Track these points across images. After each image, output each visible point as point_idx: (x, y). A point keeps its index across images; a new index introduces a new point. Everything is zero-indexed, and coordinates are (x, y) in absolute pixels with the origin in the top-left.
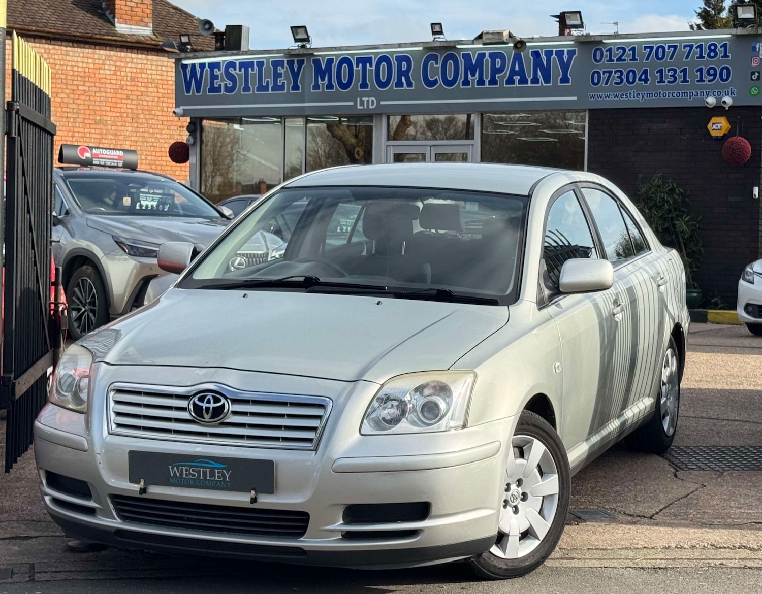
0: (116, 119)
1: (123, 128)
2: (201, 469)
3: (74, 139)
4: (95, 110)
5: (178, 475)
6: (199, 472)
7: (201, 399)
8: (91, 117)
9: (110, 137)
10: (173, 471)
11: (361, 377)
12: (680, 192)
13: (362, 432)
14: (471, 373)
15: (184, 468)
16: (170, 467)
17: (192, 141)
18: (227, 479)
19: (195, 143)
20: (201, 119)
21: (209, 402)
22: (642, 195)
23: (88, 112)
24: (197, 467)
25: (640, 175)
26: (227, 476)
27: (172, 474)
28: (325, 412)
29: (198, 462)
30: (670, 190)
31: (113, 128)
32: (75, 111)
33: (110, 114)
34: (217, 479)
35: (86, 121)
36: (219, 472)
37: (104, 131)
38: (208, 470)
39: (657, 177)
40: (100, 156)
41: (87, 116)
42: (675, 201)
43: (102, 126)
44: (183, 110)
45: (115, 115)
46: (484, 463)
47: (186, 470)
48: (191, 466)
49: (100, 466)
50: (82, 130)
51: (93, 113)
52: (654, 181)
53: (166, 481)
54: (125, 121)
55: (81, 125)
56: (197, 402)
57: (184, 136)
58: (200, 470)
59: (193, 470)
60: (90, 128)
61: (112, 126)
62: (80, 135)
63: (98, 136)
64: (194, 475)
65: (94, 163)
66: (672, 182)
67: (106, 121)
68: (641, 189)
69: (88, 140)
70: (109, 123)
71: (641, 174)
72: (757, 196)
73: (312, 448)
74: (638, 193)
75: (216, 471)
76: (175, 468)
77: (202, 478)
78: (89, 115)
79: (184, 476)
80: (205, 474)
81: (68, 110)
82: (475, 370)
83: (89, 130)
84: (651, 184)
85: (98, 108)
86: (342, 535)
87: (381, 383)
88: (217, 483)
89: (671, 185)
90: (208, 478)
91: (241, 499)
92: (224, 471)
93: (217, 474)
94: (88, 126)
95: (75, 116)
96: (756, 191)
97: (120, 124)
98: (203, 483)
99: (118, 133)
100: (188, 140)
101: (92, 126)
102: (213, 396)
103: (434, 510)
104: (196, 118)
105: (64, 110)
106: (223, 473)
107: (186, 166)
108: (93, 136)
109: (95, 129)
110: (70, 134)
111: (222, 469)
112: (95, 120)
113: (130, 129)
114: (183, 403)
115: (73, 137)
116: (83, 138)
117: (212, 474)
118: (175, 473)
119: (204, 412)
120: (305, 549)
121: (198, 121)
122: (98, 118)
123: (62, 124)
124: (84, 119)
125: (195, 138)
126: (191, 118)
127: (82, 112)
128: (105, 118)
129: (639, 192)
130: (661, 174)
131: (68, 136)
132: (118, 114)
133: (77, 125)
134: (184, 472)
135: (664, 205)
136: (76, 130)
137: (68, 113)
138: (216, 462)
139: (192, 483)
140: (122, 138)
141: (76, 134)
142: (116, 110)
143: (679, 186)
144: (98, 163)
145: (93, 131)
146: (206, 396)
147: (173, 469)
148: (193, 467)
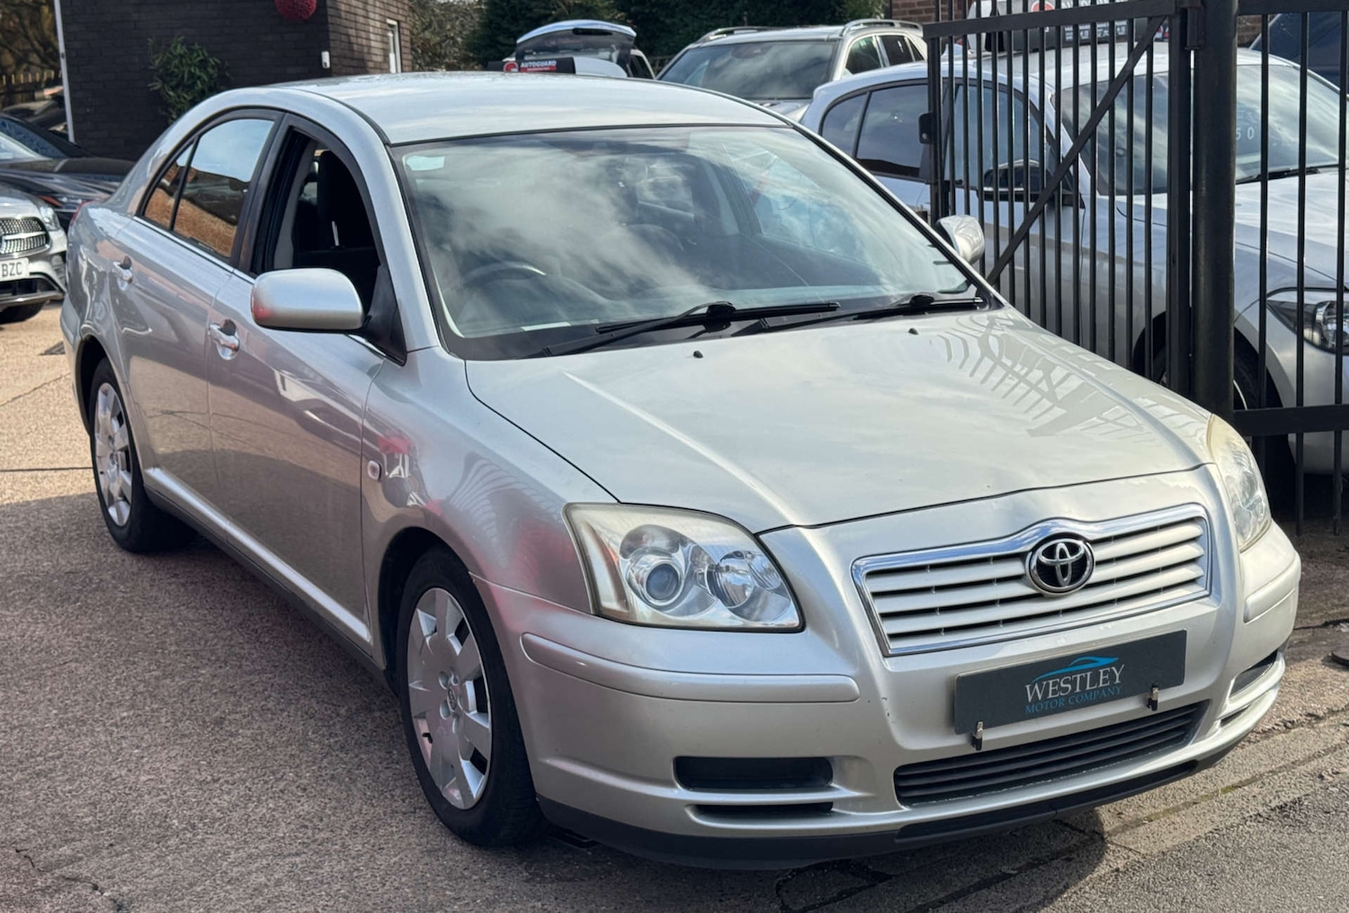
2: (1078, 676)
5: (1040, 697)
6: (1074, 682)
7: (1050, 553)
10: (1033, 692)
12: (216, 63)
15: (1050, 682)
16: (1028, 687)
18: (1117, 681)
21: (1063, 555)
22: (156, 70)
25: (149, 39)
26: (1117, 675)
27: (1030, 699)
30: (201, 61)
34: (1101, 685)
36: (1105, 673)
38: (1089, 674)
39: (178, 42)
42: (210, 77)
47: (1054, 684)
48: (1060, 677)
49: (890, 719)
52: (175, 48)
56: (1044, 559)
58: (1075, 679)
59: (1065, 682)
64: (1066, 690)
66: (200, 49)
68: (154, 61)
71: (151, 37)
72: (328, 65)
73: (1206, 593)
74: (150, 67)
75: (1101, 671)
77: (1078, 690)
79: (1050, 696)
80: (1083, 680)
84: (171, 53)
88: (1101, 692)
89: (200, 53)
90: (1088, 688)
92: (1114, 668)
93: (1102, 677)
96: (326, 57)
98: (1080, 698)
102: (1067, 544)
106: (1111, 673)
111: (1110, 665)
117: (1095, 679)
118: (1035, 694)
119: (1059, 573)
120: (1198, 759)
129: (151, 65)
130: (183, 38)
134: (1051, 688)
135: (195, 83)
138: (1100, 657)
139: (1062, 703)
143: (212, 54)
146: (1055, 546)
147: (1032, 688)
148: (1066, 674)
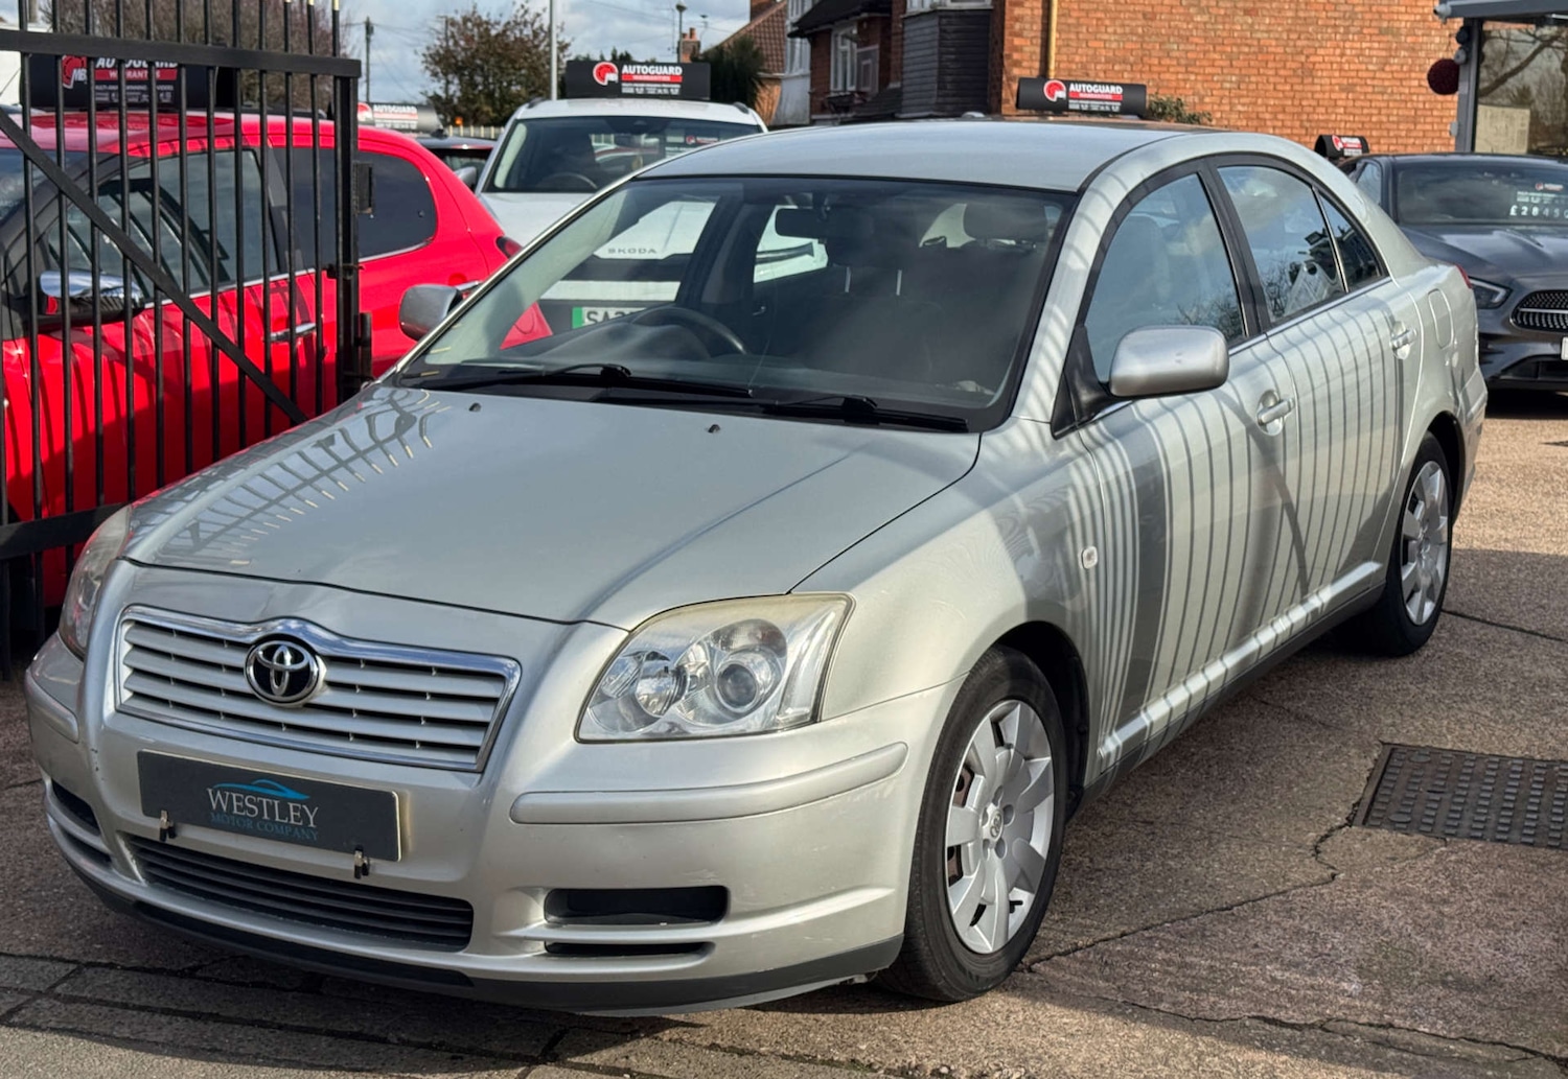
0: (1415, 25)
1: (1425, 39)
2: (265, 800)
3: (1344, 60)
4: (1379, 13)
5: (225, 808)
6: (260, 805)
7: (270, 653)
8: (1374, 24)
9: (1403, 53)
11: (589, 614)
13: (583, 736)
14: (840, 599)
15: (234, 795)
16: (210, 791)
17: (1463, 57)
18: (312, 825)
19: (1467, 61)
20: (1481, 21)
21: (283, 659)
23: (1368, 16)
24: (257, 795)
26: (311, 818)
27: (214, 806)
28: (505, 689)
29: (260, 785)
31: (1409, 39)
32: (1347, 15)
33: (1406, 17)
34: (292, 822)
35: (1365, 31)
36: (296, 809)
37: (1394, 45)
38: (276, 802)
40: (1081, 95)
41: (1367, 23)
43: (1390, 38)
44: (1452, 7)
45: (1412, 18)
46: (858, 796)
47: (238, 799)
48: (244, 792)
49: (99, 775)
50: (1358, 45)
51: (1376, 16)
53: (206, 819)
54: (1430, 28)
55: (1356, 38)
56: (262, 659)
57: (1452, 51)
58: (261, 802)
59: (250, 801)
60: (1371, 41)
61: (1407, 36)
62: (1354, 52)
63: (1384, 53)
64: (252, 811)
65: (1071, 107)
67: (1399, 29)
69: (1366, 60)
70: (1404, 31)
73: (475, 768)
75: (291, 805)
76: (219, 794)
77: (266, 817)
78: (1371, 21)
79: (235, 811)
80: (271, 808)
81: (1336, 15)
82: (849, 594)
83: (1368, 45)
85: (1386, 10)
86: (546, 948)
87: (630, 628)
88: (293, 830)
90: (277, 819)
91: (338, 864)
92: (305, 806)
93: (292, 813)
94: (1368, 38)
95: (1347, 23)
97: (1420, 33)
98: (269, 828)
99: (1418, 47)
100: (1457, 57)
101: (1374, 38)
102: (290, 648)
103: (735, 902)
104: (1473, 19)
105: (1329, 14)
106: (303, 811)
107: (1452, 101)
108: (1374, 53)
109: (1379, 42)
110: (1338, 51)
111: (301, 801)
112: (1380, 28)
113: (1437, 40)
114: (238, 658)
115: (1342, 55)
116: (1358, 56)
117: (284, 813)
118: (219, 803)
119: (273, 678)
120: (469, 975)
121: (1476, 24)
122: (1385, 24)
123: (1326, 36)
124: (1362, 27)
125: (1468, 54)
126: (1465, 21)
127: (1360, 16)
128: (1396, 24)
131: (1334, 55)
132: (1418, 17)
133: (1351, 37)
134: (235, 803)
136: (1348, 45)
137: (1335, 19)
138: (288, 787)
139: (249, 825)
140: (1422, 54)
141: (1348, 52)
142: (1415, 10)
144: (1077, 107)
145: (1376, 45)
146: (276, 647)
147: (215, 795)
148: (251, 793)
